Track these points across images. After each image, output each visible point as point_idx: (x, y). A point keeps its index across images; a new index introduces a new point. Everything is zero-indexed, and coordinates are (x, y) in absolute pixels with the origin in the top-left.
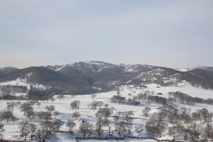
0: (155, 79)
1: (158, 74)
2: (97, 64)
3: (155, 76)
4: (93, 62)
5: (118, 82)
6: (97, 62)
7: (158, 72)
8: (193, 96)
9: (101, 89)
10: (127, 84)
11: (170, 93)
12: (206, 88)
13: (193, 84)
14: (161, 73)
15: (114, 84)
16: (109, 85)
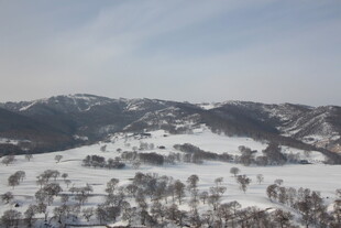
0: (165, 122)
1: (170, 114)
2: (85, 98)
3: (165, 118)
4: (79, 95)
5: (113, 127)
6: (85, 95)
7: (169, 111)
8: (206, 150)
9: (86, 138)
10: (124, 132)
11: (176, 147)
12: (230, 136)
13: (214, 131)
14: (175, 112)
15: (107, 129)
16: (101, 131)
